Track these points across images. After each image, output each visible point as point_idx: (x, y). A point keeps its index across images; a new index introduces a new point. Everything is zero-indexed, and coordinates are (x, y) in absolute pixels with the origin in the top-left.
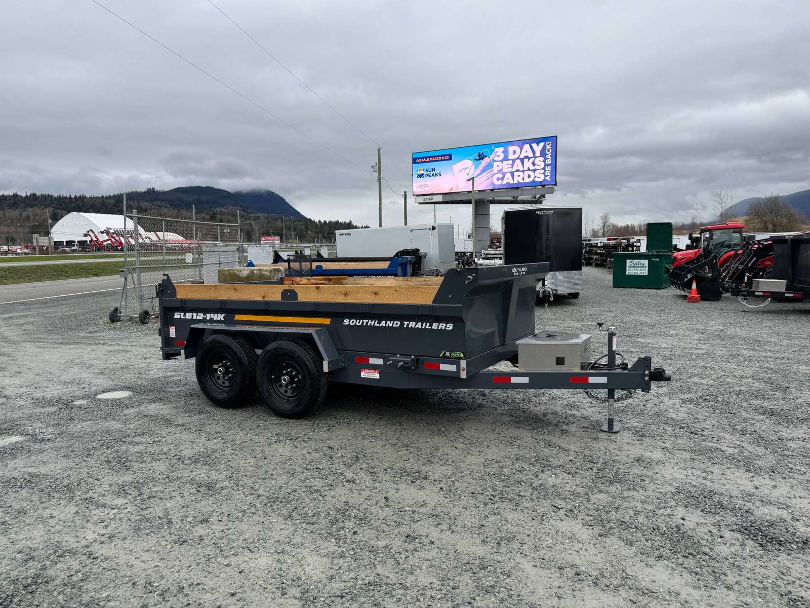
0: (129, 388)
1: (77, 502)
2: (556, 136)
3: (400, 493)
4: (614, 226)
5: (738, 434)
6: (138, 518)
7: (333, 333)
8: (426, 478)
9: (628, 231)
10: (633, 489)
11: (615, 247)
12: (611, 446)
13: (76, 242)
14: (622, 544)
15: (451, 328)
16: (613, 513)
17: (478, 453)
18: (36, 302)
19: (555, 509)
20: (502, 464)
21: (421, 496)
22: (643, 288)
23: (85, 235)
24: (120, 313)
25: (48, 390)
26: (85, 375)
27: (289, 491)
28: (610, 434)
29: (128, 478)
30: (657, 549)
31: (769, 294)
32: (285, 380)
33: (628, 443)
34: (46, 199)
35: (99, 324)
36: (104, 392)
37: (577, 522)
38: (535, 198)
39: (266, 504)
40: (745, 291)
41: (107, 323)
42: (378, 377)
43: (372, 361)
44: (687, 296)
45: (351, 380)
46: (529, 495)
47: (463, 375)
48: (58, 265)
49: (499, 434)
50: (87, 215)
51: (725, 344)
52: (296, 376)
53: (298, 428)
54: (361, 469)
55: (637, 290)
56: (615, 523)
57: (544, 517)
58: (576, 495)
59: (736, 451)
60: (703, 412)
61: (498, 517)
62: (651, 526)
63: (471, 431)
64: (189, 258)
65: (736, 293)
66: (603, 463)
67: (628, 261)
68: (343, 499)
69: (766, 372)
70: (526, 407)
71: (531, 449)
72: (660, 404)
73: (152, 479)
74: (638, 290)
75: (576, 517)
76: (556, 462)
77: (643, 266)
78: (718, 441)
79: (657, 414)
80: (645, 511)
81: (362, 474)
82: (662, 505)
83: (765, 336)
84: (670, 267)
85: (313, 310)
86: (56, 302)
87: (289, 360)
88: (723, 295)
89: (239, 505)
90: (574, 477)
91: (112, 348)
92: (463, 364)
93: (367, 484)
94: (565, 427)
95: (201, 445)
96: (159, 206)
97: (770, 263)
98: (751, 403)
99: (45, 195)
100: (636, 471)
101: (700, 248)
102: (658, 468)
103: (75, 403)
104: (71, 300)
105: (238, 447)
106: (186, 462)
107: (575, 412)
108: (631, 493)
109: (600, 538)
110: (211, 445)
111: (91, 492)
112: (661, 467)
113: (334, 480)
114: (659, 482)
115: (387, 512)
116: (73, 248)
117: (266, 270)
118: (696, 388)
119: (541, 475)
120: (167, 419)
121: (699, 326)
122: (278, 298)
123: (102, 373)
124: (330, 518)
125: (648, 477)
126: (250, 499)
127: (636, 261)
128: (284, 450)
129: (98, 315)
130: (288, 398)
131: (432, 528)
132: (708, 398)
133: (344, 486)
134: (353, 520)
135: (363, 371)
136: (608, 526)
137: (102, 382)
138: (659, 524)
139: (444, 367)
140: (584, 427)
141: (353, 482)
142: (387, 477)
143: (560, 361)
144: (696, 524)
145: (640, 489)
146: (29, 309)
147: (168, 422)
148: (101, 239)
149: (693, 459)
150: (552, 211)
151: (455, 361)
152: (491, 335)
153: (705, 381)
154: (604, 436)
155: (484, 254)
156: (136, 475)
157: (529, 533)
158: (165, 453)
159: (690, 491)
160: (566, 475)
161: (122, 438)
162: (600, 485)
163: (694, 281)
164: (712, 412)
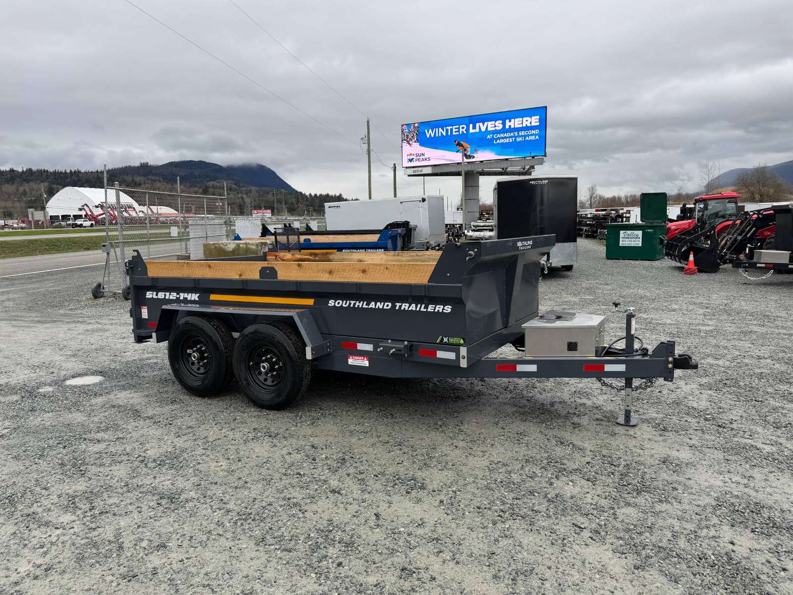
0: (101, 373)
1: (17, 519)
2: (546, 107)
3: (394, 507)
4: (601, 197)
5: (772, 427)
6: (83, 542)
7: (317, 315)
8: (423, 488)
9: (615, 202)
10: (665, 501)
11: (605, 218)
12: (632, 443)
13: (72, 216)
14: (663, 579)
15: (449, 310)
16: (647, 534)
17: (481, 454)
18: (22, 278)
19: (578, 530)
20: (509, 469)
21: (417, 512)
22: (637, 260)
23: (80, 210)
24: (103, 289)
25: (14, 375)
26: (57, 358)
27: (264, 504)
28: (628, 428)
29: (81, 486)
30: (709, 588)
31: (772, 265)
32: (264, 367)
33: (649, 439)
34: (42, 174)
35: (81, 301)
36: (73, 377)
37: (606, 547)
38: (524, 169)
39: (236, 523)
40: (747, 263)
41: (90, 299)
42: (368, 365)
43: (361, 346)
44: (683, 268)
45: (338, 368)
46: (544, 510)
47: (464, 364)
48: (50, 240)
49: (504, 429)
50: (81, 189)
51: (733, 320)
52: (276, 363)
53: (280, 421)
54: (348, 475)
55: (631, 261)
56: (652, 550)
57: (565, 541)
58: (601, 510)
59: (774, 449)
60: (727, 401)
61: (511, 541)
62: (696, 554)
63: (472, 425)
64: (174, 231)
65: (737, 264)
66: (625, 466)
67: (622, 232)
68: (326, 516)
69: (784, 352)
70: (530, 395)
71: (541, 447)
72: (677, 390)
73: (109, 488)
74: (633, 262)
75: (603, 541)
76: (571, 465)
77: (637, 237)
78: (750, 436)
79: (677, 403)
80: (685, 532)
81: (348, 482)
82: (704, 523)
83: (772, 310)
84: (664, 238)
85: (295, 289)
86: (41, 277)
87: (268, 346)
88: (720, 267)
89: (205, 523)
90: (594, 485)
91: (90, 327)
92: (463, 351)
93: (355, 495)
94: (576, 420)
95: (171, 442)
96: (153, 180)
97: (769, 233)
98: (777, 389)
99: (41, 170)
100: (665, 476)
101: (695, 218)
102: (690, 472)
103: (41, 390)
104: (57, 275)
105: (210, 446)
106: (150, 465)
107: (584, 401)
108: (664, 507)
109: (636, 571)
110: (180, 443)
111: (35, 505)
112: (693, 471)
113: (316, 490)
114: (694, 491)
115: (378, 535)
116: (68, 222)
117: (253, 244)
118: (712, 370)
119: (557, 483)
120: (136, 410)
121: (701, 300)
122: (256, 276)
123: (74, 356)
124: (310, 543)
125: (680, 483)
126: (218, 515)
127: (629, 232)
128: (261, 449)
129: (83, 291)
130: (267, 388)
131: (433, 558)
132: (728, 382)
133: (328, 497)
134: (337, 545)
135: (351, 358)
136: (643, 553)
137: (74, 365)
138: (705, 551)
139: (441, 354)
140: (597, 419)
141: (339, 493)
142: (378, 486)
143: (572, 347)
144: (749, 551)
145: (673, 500)
146: (13, 285)
147: (136, 414)
148: (96, 213)
149: (728, 460)
150: (547, 181)
151: (455, 348)
152: (492, 316)
153: (721, 363)
154: (620, 430)
155: (474, 226)
156: (90, 482)
157: (549, 563)
158: (127, 454)
159: (733, 504)
160: (584, 482)
161: (82, 435)
162: (626, 496)
163: (692, 252)
164: (736, 399)
